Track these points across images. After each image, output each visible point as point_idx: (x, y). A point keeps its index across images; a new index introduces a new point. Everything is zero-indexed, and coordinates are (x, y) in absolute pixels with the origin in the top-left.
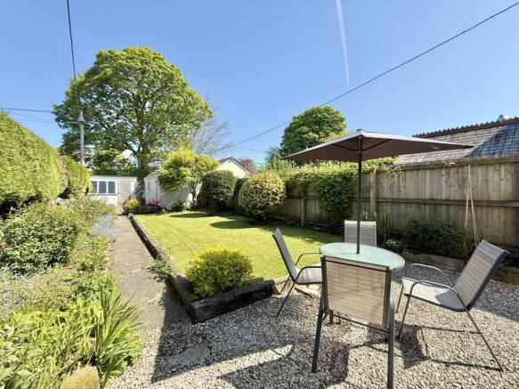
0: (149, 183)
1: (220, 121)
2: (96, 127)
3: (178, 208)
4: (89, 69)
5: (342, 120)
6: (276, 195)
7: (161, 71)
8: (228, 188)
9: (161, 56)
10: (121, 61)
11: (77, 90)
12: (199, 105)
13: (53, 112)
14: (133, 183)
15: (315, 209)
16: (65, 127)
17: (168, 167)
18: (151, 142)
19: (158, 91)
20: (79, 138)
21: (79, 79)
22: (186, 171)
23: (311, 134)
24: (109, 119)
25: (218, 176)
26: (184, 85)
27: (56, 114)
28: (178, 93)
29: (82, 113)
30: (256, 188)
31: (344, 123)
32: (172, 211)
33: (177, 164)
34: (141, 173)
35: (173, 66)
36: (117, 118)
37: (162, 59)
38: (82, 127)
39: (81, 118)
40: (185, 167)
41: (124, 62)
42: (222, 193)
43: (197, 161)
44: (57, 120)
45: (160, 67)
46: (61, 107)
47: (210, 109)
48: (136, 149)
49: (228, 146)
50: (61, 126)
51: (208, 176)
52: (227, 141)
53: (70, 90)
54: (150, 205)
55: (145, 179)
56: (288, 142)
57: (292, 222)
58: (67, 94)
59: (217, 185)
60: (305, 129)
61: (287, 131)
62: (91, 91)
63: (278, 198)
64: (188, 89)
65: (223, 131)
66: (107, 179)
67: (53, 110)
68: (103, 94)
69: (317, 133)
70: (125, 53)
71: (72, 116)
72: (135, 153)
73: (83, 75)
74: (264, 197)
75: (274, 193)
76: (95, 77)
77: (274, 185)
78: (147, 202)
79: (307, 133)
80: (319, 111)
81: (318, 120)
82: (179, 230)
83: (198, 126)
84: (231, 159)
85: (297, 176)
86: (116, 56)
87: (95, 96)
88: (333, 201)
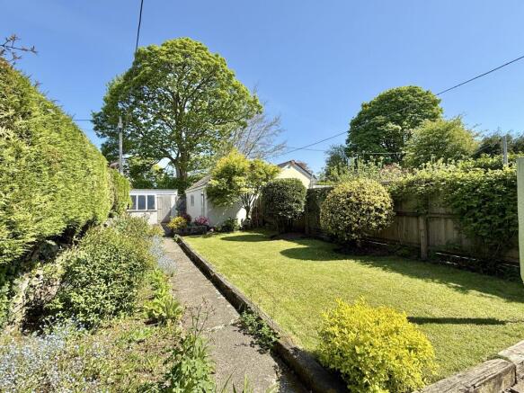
0: (192, 197)
1: (270, 117)
2: (132, 135)
3: (228, 227)
4: (127, 70)
5: (435, 103)
6: (381, 211)
7: (204, 62)
8: (298, 202)
9: (203, 46)
10: (161, 57)
11: (116, 95)
12: (246, 99)
13: (92, 121)
14: (173, 196)
15: (446, 232)
16: (103, 136)
17: (218, 177)
18: (191, 148)
19: (198, 87)
20: (118, 147)
21: (117, 83)
22: (240, 181)
23: (390, 125)
24: (145, 124)
25: (283, 186)
26: (230, 76)
27: (95, 122)
28: (222, 87)
29: (120, 120)
30: (349, 202)
31: (439, 106)
32: (222, 232)
33: (229, 173)
34: (180, 184)
35: (217, 56)
36: (154, 123)
37: (205, 50)
38: (121, 135)
39: (120, 125)
40: (239, 175)
41: (164, 58)
42: (290, 209)
43: (252, 167)
44: (96, 129)
45: (203, 59)
46: (99, 115)
47: (258, 103)
48: (174, 156)
49: (280, 147)
50: (99, 136)
51: (270, 186)
52: (278, 141)
53: (109, 95)
54: (196, 223)
55: (186, 192)
56: (357, 138)
57: (405, 251)
58: (106, 100)
59: (283, 199)
60: (380, 119)
61: (355, 123)
62: (129, 94)
63: (383, 216)
64: (234, 81)
65: (274, 129)
66: (146, 193)
67: (92, 118)
68: (141, 97)
69: (398, 122)
70: (164, 48)
71: (110, 124)
72: (173, 162)
73: (121, 78)
74: (362, 215)
75: (377, 209)
76: (135, 78)
77: (377, 198)
78: (193, 220)
79: (385, 123)
80: (400, 93)
81: (399, 106)
82: (244, 260)
83: (245, 125)
84: (290, 163)
85: (410, 184)
86: (156, 52)
87: (133, 100)
88: (490, 222)
